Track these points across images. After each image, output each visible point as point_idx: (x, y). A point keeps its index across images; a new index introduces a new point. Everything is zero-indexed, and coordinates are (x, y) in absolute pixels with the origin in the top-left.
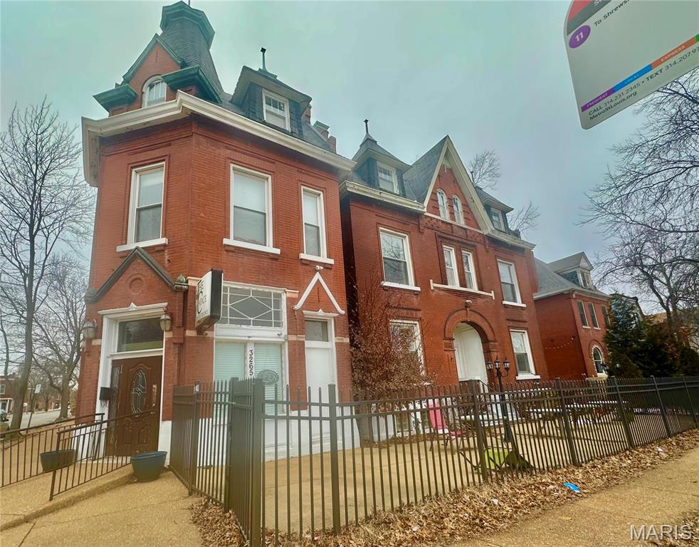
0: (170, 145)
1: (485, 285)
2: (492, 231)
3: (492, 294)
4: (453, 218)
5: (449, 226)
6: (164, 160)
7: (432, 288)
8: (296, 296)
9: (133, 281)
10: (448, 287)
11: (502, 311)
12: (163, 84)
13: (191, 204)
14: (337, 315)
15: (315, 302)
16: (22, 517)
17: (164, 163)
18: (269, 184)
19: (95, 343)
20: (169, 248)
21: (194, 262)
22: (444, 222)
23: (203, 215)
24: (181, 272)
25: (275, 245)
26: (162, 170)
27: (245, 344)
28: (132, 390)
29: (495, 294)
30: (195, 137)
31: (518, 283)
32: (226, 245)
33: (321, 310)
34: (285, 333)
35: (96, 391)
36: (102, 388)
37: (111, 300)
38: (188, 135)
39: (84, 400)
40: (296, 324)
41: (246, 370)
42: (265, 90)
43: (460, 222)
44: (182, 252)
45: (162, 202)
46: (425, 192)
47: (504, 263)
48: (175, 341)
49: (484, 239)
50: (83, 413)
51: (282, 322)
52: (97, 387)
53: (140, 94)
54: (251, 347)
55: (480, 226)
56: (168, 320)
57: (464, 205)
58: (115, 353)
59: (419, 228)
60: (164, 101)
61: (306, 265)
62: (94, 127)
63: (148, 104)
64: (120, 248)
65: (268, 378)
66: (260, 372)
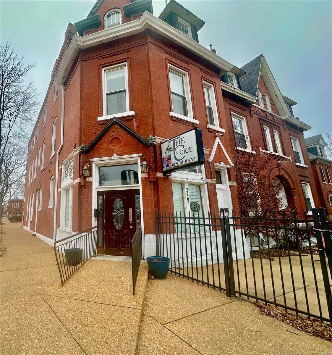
0: (130, 51)
1: (286, 152)
2: (289, 116)
3: (290, 158)
4: (266, 108)
5: (264, 113)
6: (126, 61)
7: (261, 153)
8: (208, 153)
9: (113, 139)
10: (268, 152)
11: (296, 169)
12: (117, 14)
13: (151, 88)
14: (230, 166)
15: (219, 157)
16: (140, 310)
17: (126, 63)
18: (187, 79)
19: (88, 179)
20: (137, 118)
21: (157, 127)
22: (262, 110)
23: (158, 96)
24: (148, 134)
25: (195, 118)
26: (125, 68)
27: (182, 184)
28: (113, 211)
29: (292, 158)
30: (149, 44)
31: (302, 152)
32: (172, 117)
33: (222, 163)
34: (204, 177)
35: (92, 211)
36: (95, 209)
37: (98, 152)
38: (143, 44)
39: (84, 217)
40: (211, 172)
41: (185, 201)
42: (178, 18)
43: (270, 110)
44: (147, 120)
45: (127, 88)
46: (254, 90)
47: (293, 138)
48: (152, 180)
49: (283, 122)
50: (84, 225)
51: (201, 170)
52: (92, 208)
53: (102, 21)
54: (186, 186)
55: (280, 114)
56: (147, 165)
57: (271, 100)
58: (98, 187)
59: (251, 113)
60: (121, 23)
61: (211, 132)
62: (80, 41)
63: (108, 27)
64: (100, 119)
65: (195, 207)
66: (191, 203)
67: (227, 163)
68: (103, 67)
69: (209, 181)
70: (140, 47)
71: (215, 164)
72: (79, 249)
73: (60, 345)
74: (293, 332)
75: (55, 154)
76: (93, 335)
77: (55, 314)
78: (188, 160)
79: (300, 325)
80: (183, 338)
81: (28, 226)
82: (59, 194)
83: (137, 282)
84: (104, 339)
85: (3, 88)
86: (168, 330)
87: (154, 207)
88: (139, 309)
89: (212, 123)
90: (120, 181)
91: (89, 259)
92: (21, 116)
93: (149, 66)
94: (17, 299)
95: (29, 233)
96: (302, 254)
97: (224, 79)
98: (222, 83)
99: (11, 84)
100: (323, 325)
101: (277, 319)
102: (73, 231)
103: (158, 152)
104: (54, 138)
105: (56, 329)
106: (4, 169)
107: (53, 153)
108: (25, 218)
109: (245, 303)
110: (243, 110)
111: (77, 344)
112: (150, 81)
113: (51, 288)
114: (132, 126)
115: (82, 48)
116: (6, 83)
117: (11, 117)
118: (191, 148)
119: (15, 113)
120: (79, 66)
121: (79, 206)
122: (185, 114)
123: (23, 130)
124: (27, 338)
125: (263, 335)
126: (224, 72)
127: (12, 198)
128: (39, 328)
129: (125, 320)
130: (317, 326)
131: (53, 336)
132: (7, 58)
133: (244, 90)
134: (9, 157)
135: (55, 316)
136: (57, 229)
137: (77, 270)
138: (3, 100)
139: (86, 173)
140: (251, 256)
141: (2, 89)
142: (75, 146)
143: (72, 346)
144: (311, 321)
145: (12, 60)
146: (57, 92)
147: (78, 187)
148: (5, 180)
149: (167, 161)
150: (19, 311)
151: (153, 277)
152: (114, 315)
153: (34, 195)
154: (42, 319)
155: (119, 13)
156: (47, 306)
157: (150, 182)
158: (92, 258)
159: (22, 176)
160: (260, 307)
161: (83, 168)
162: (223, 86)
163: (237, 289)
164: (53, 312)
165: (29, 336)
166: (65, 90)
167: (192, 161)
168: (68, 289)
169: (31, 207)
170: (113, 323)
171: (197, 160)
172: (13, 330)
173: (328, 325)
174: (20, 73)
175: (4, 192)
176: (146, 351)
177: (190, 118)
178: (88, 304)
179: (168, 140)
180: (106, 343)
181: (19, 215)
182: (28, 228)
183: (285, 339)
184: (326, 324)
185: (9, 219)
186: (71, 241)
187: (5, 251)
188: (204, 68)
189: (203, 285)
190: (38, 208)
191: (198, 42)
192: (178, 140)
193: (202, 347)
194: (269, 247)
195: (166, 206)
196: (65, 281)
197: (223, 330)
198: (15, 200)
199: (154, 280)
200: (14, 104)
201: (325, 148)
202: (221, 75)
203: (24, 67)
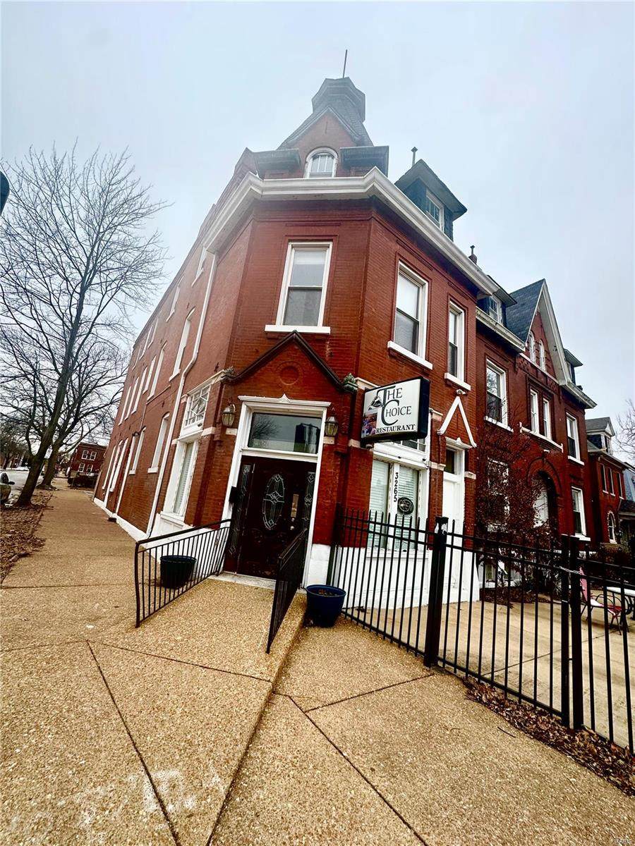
0: (340, 224)
1: (558, 436)
2: (569, 383)
3: (561, 447)
4: (539, 364)
5: (535, 370)
6: (331, 240)
7: (521, 431)
8: (439, 419)
9: (285, 368)
10: (532, 432)
11: (568, 466)
12: (330, 158)
13: (364, 295)
14: (471, 447)
15: (455, 429)
16: (270, 684)
17: (331, 244)
18: (425, 291)
19: (229, 432)
20: (333, 340)
21: (364, 362)
22: (532, 365)
23: (374, 310)
24: (346, 370)
25: (427, 359)
26: (327, 251)
27: (390, 464)
28: (264, 496)
29: (564, 447)
30: (373, 222)
31: (579, 440)
32: (391, 349)
33: (459, 439)
34: (428, 458)
35: (226, 490)
36: (233, 488)
37: (256, 385)
38: (364, 219)
39: (211, 499)
40: (439, 451)
41: (390, 495)
42: (427, 191)
43: (543, 368)
44: (348, 347)
45: (325, 287)
46: (525, 332)
47: (569, 417)
48: (339, 450)
49: (559, 389)
50: (207, 514)
51: (425, 446)
52: (226, 486)
53: (303, 163)
54: (396, 469)
55: (557, 376)
56: (336, 424)
57: (547, 352)
58: (247, 448)
59: (515, 367)
60: (333, 175)
61: (449, 386)
62: (258, 186)
63: (311, 175)
64: (269, 328)
65: (406, 507)
66: (400, 499)
67: (465, 440)
68: (290, 241)
69: (434, 466)
70: (358, 223)
71: (447, 439)
72: (191, 557)
73: (97, 747)
74: (507, 731)
75: (178, 375)
76: (169, 729)
77: (106, 682)
78: (402, 427)
79: (520, 720)
80: (331, 739)
81: (103, 501)
82: (173, 449)
83: (280, 630)
84: (189, 737)
85: (102, 230)
86: (310, 723)
87: (335, 498)
88: (269, 681)
89: (454, 373)
90: (292, 444)
91: (205, 578)
92: (127, 291)
93: (367, 259)
94: (35, 647)
95: (104, 514)
96: (554, 601)
97: (484, 304)
98: (479, 311)
99: (119, 227)
100: (552, 721)
101: (490, 708)
102: (184, 522)
103: (358, 405)
104: (183, 344)
105: (98, 714)
106: (76, 383)
107: (176, 371)
108: (101, 483)
109: (450, 678)
110: (506, 360)
111: (131, 745)
112: (365, 282)
113: (112, 630)
114: (322, 353)
115: (259, 198)
116: (108, 223)
117: (106, 288)
118: (409, 408)
119: (117, 282)
120: (250, 228)
121: (203, 477)
122: (414, 350)
123: (127, 316)
124: (31, 731)
125: (461, 736)
126: (484, 294)
127: (85, 441)
128: (64, 711)
129: (238, 701)
130: (542, 723)
131: (87, 726)
132: (119, 177)
133: (510, 329)
134: (91, 361)
135: (104, 688)
136: (157, 514)
137: (174, 599)
138: (97, 254)
139: (228, 421)
140: (480, 597)
141: (99, 233)
142: (217, 367)
143: (121, 750)
144: (536, 714)
145: (129, 184)
146: (204, 263)
147: (207, 443)
148: (74, 404)
149: (370, 422)
150: (31, 673)
151: (312, 622)
152: (221, 690)
153: (127, 441)
154: (75, 693)
155: (333, 157)
156: (94, 665)
157: (337, 453)
158: (210, 577)
159: (111, 403)
160: (469, 686)
161: (223, 409)
162: (480, 316)
163: (440, 655)
164: (104, 678)
165: (37, 727)
166: (218, 264)
167: (408, 430)
168: (148, 634)
169: (117, 464)
170: (215, 706)
171: (415, 429)
172: (6, 712)
173: (558, 721)
174: (140, 211)
175: (68, 426)
176: (261, 761)
177: (420, 358)
178: (176, 666)
179: (377, 388)
180: (191, 744)
181: (92, 475)
182: (102, 505)
183: (491, 743)
184: (556, 720)
185: (70, 481)
186: (179, 541)
187: (41, 546)
188: (453, 281)
189: (391, 642)
190: (130, 469)
191: (451, 237)
192: (391, 391)
193: (359, 754)
194: (509, 584)
195: (357, 498)
196: (144, 618)
197: (402, 724)
198: (90, 445)
199: (312, 629)
200: (117, 265)
201: (613, 438)
202: (479, 297)
203: (149, 203)
